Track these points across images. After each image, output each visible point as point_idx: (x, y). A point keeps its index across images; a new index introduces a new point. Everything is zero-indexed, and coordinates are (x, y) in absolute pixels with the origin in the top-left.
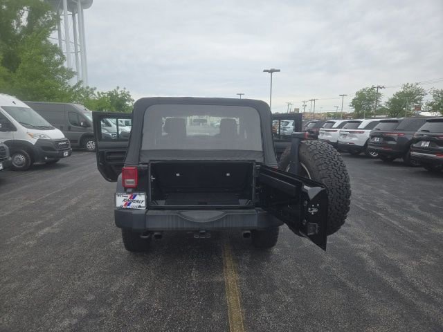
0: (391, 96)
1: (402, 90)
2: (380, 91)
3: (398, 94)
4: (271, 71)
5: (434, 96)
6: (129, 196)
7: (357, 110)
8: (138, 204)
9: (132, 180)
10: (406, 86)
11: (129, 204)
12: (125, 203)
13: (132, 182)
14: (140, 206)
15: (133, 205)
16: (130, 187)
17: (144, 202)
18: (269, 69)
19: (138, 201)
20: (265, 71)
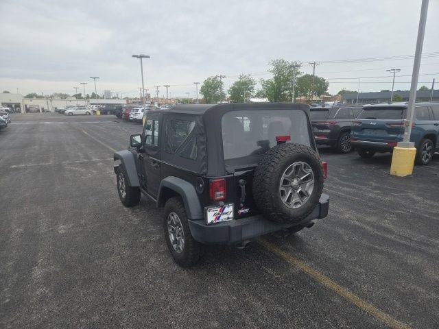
0: (232, 85)
1: (239, 80)
2: (223, 80)
3: (236, 83)
4: (141, 57)
5: (263, 85)
6: (219, 209)
7: (205, 96)
8: (226, 216)
9: (222, 193)
10: (241, 77)
11: (218, 218)
12: (215, 217)
13: (221, 195)
14: (228, 218)
15: (223, 218)
16: (220, 200)
17: (232, 213)
18: (139, 55)
19: (227, 213)
20: (134, 56)
